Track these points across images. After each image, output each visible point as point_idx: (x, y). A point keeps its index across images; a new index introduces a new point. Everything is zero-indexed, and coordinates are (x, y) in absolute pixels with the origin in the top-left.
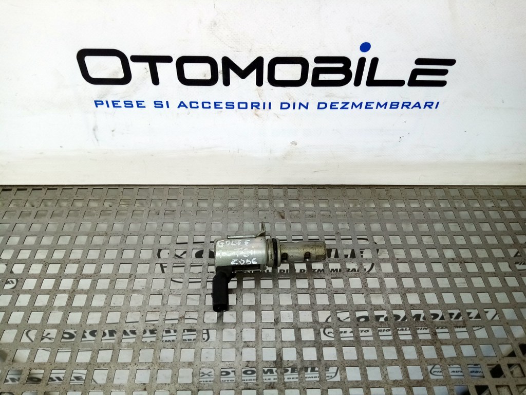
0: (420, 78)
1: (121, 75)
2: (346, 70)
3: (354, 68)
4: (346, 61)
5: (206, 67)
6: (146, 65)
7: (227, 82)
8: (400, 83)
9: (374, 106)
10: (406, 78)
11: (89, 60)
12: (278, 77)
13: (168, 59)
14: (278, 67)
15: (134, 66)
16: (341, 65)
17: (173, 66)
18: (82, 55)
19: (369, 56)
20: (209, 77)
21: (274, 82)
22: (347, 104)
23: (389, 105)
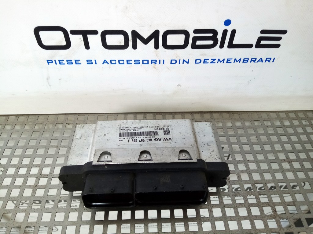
0: (263, 42)
1: (64, 43)
2: (214, 38)
3: (219, 37)
4: (215, 32)
5: (121, 37)
6: (81, 36)
7: (135, 47)
8: (250, 46)
9: (232, 61)
10: (254, 42)
11: (41, 33)
12: (169, 43)
13: (95, 32)
14: (169, 36)
15: (72, 37)
16: (211, 35)
18: (37, 30)
21: (166, 46)
22: (215, 60)
23: (242, 60)
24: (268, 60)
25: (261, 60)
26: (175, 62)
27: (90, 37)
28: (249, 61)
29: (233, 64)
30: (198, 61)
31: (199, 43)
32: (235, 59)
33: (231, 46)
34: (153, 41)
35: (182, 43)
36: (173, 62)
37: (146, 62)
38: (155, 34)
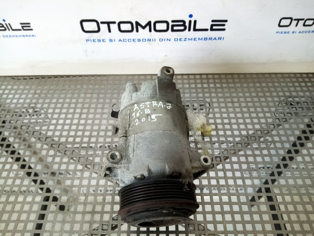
0: (214, 27)
2: (184, 25)
3: (187, 24)
5: (129, 25)
7: (137, 31)
8: (207, 30)
9: (197, 39)
10: (209, 28)
11: (84, 23)
12: (157, 28)
13: (114, 23)
15: (101, 25)
16: (182, 23)
18: (82, 22)
19: (193, 20)
20: (130, 29)
22: (186, 39)
23: (203, 39)
25: (215, 39)
26: (162, 40)
27: (111, 25)
28: (208, 39)
29: (198, 42)
30: (176, 40)
31: (175, 28)
32: (199, 39)
33: (195, 30)
34: (148, 27)
35: (165, 28)
37: (145, 40)
38: (149, 23)
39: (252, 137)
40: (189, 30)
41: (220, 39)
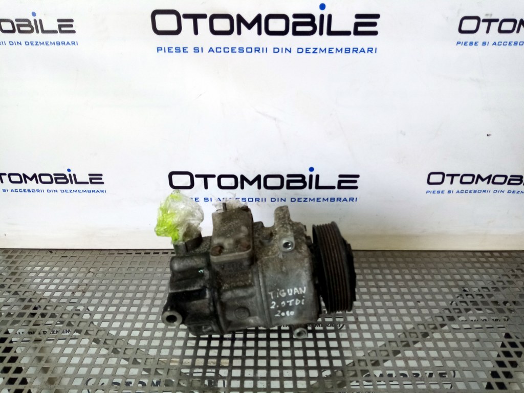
0: (343, 185)
1: (189, 184)
2: (303, 181)
3: (307, 180)
4: (303, 176)
5: (232, 180)
6: (202, 179)
7: (242, 187)
8: (333, 188)
9: (321, 200)
10: (336, 185)
11: (174, 177)
12: (269, 184)
13: (213, 176)
14: (269, 180)
15: (196, 179)
16: (300, 178)
17: (216, 179)
18: (171, 174)
19: (314, 174)
20: (233, 185)
21: (266, 187)
22: (306, 199)
23: (329, 200)
24: (352, 199)
25: (345, 200)
26: (274, 200)
27: (209, 179)
28: (336, 200)
29: (322, 203)
30: (293, 200)
31: (292, 184)
32: (324, 199)
33: (318, 187)
34: (256, 183)
35: (279, 184)
36: (273, 200)
37: (251, 200)
38: (258, 178)
39: (411, 333)
40: (310, 187)
41: (352, 200)
